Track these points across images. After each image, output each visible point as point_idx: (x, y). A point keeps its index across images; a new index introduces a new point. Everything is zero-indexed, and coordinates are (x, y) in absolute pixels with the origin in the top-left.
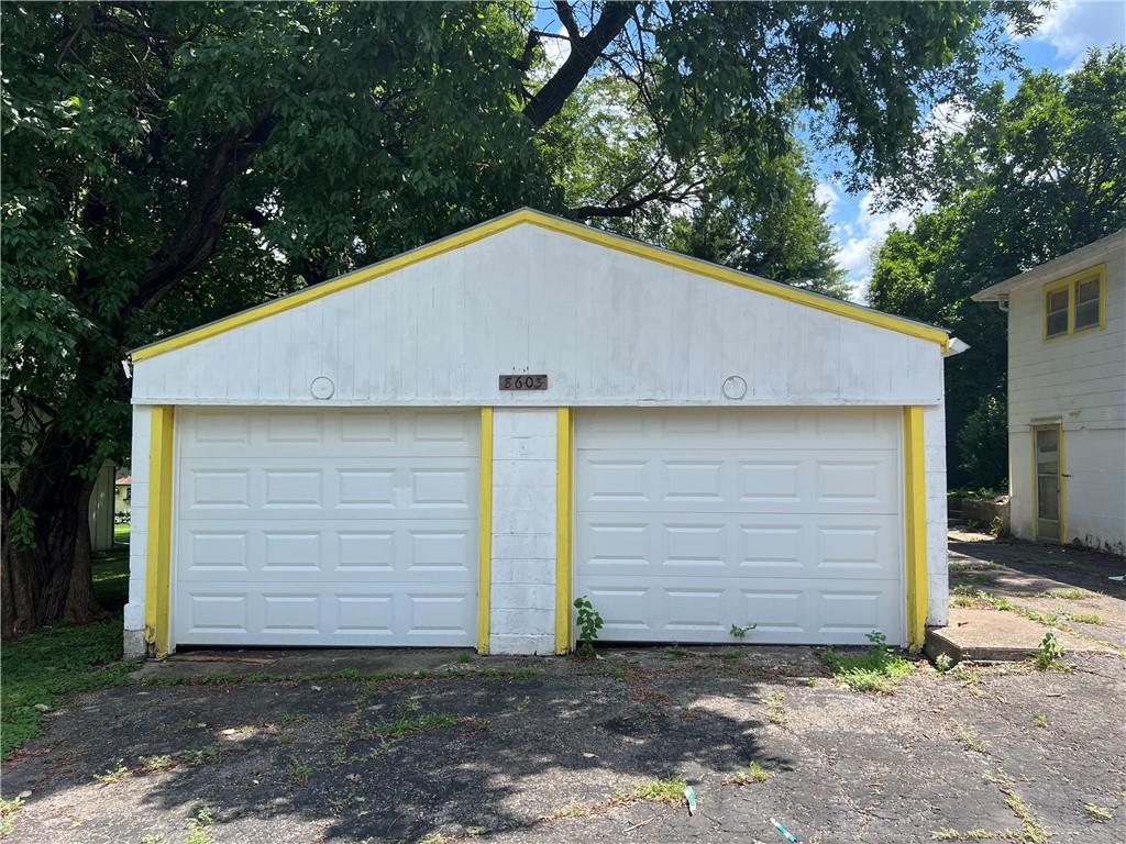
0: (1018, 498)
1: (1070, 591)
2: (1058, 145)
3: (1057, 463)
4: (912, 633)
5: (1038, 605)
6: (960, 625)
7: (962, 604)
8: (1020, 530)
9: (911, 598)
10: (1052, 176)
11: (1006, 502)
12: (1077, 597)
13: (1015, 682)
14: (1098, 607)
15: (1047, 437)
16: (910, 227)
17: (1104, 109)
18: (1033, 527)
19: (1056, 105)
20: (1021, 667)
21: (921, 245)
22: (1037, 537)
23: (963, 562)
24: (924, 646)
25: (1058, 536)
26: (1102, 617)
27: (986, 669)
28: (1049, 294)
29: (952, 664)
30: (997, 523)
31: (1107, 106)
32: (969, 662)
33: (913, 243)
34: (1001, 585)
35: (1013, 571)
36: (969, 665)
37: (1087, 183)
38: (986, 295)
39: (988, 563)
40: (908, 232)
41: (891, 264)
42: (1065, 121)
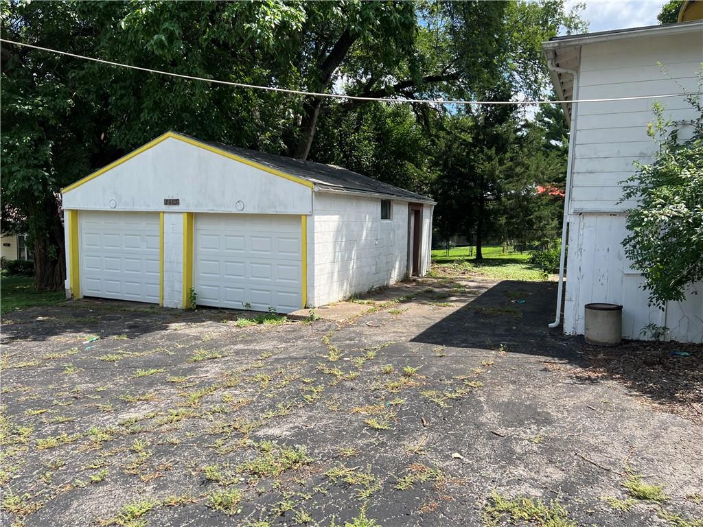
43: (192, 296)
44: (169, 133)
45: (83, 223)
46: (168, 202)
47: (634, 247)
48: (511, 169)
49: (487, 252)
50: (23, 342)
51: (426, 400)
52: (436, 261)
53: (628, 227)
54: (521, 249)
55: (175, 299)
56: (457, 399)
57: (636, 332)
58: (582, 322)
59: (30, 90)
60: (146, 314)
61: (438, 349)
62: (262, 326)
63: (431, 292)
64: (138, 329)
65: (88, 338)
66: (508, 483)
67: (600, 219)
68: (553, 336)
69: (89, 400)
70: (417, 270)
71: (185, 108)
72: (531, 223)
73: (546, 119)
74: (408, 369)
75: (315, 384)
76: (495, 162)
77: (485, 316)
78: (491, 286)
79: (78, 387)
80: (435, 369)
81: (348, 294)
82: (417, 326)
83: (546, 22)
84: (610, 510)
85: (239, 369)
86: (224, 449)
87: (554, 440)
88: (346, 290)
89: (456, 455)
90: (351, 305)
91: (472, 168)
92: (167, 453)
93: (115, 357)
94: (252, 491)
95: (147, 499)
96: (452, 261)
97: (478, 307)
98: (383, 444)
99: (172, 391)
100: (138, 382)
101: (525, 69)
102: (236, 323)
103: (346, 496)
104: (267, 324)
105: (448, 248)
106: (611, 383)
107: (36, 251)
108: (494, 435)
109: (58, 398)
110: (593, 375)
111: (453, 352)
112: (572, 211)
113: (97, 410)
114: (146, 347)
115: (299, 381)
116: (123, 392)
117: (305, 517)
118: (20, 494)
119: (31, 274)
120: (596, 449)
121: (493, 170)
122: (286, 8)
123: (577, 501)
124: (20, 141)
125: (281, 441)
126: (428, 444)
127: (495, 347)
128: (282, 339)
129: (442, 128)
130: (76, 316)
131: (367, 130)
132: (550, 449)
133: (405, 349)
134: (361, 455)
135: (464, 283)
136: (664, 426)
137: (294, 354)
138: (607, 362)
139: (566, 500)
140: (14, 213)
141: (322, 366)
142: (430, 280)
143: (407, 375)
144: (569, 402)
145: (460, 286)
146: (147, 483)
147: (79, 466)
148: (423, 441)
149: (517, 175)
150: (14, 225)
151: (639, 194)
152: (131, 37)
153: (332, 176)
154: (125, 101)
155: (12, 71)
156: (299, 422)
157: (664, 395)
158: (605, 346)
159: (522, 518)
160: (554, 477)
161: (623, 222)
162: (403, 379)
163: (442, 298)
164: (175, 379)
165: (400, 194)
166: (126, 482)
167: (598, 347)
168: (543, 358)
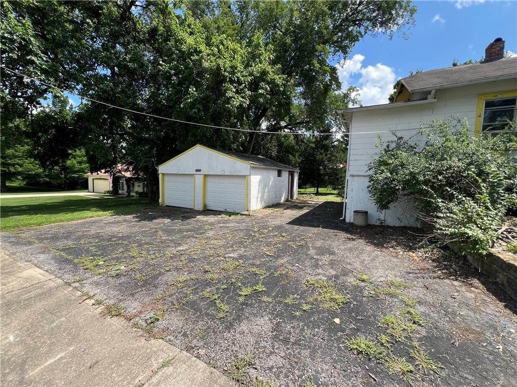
43: (205, 206)
44: (198, 145)
45: (166, 178)
46: (197, 170)
47: (372, 189)
48: (330, 158)
49: (321, 190)
50: (144, 222)
51: (289, 246)
52: (300, 193)
53: (369, 181)
54: (334, 189)
55: (199, 207)
56: (301, 245)
57: (373, 221)
58: (352, 218)
59: (148, 129)
60: (188, 212)
61: (296, 227)
62: (231, 218)
63: (297, 205)
64: (185, 218)
65: (167, 221)
66: (315, 275)
67: (359, 178)
68: (341, 223)
69: (166, 243)
70: (292, 197)
71: (204, 136)
72: (338, 179)
73: (345, 138)
74: (284, 234)
75: (248, 239)
76: (324, 155)
77: (316, 215)
78: (320, 203)
79: (163, 238)
80: (294, 234)
81: (264, 206)
82: (290, 218)
83: (344, 101)
84: (350, 285)
85: (221, 233)
86: (213, 261)
87: (335, 260)
88: (263, 204)
89: (297, 265)
90: (265, 210)
91: (315, 157)
92: (193, 262)
93: (176, 228)
94: (222, 275)
95: (184, 277)
96: (306, 194)
97: (314, 211)
98: (271, 261)
99: (196, 240)
100: (184, 237)
101: (336, 119)
102: (221, 216)
103: (255, 278)
104: (232, 217)
105: (306, 188)
106: (360, 240)
107: (149, 188)
108: (312, 258)
109: (156, 242)
110: (354, 237)
111: (302, 228)
112: (349, 175)
113: (169, 246)
114: (188, 224)
115: (242, 238)
116: (178, 240)
117: (240, 284)
118: (141, 274)
119: (147, 197)
120: (350, 264)
121: (323, 158)
122: (241, 99)
123: (339, 281)
124: (144, 148)
125: (234, 258)
126: (287, 261)
127: (318, 226)
128: (237, 223)
129: (303, 142)
130: (163, 212)
131: (274, 143)
132: (332, 264)
133: (284, 227)
134: (262, 264)
135: (310, 202)
136: (377, 256)
137: (241, 228)
138: (361, 232)
139: (335, 281)
140: (141, 174)
141: (251, 233)
142: (297, 201)
143: (282, 236)
144: (342, 247)
145: (308, 203)
146: (185, 272)
147: (162, 265)
148: (286, 260)
149: (332, 160)
150: (142, 178)
151: (374, 168)
152: (184, 110)
153: (259, 160)
154: (182, 133)
155: (142, 122)
156: (241, 252)
157: (379, 245)
158: (361, 227)
159: (318, 287)
160: (332, 273)
161: (368, 179)
162: (281, 238)
163: (301, 208)
164: (197, 236)
165: (285, 167)
166: (178, 271)
167: (358, 227)
168: (336, 231)
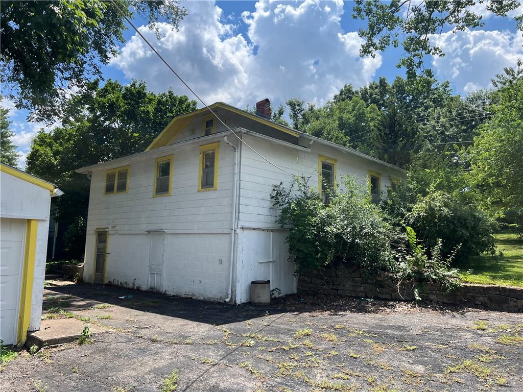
0: (87, 265)
1: (101, 306)
2: (118, 113)
3: (105, 248)
4: (20, 336)
5: (86, 314)
6: (46, 328)
7: (50, 318)
8: (87, 279)
9: (21, 318)
10: (116, 125)
11: (82, 266)
12: (104, 308)
13: (68, 353)
14: (112, 311)
15: (102, 236)
16: (51, 132)
17: (136, 104)
18: (93, 277)
19: (119, 97)
20: (72, 345)
21: (56, 142)
22: (94, 281)
23: (57, 296)
24: (26, 342)
25: (102, 280)
26: (112, 315)
27: (55, 349)
28: (108, 174)
29: (38, 350)
30: (77, 276)
31: (138, 103)
32: (47, 347)
33: (51, 140)
34: (73, 306)
35: (80, 298)
36: (47, 348)
37: (128, 132)
38: (83, 171)
39: (68, 295)
40: (50, 135)
41: (39, 148)
42: (122, 104)
58: (244, 295)
67: (249, 231)
112: (239, 227)
